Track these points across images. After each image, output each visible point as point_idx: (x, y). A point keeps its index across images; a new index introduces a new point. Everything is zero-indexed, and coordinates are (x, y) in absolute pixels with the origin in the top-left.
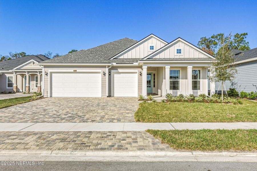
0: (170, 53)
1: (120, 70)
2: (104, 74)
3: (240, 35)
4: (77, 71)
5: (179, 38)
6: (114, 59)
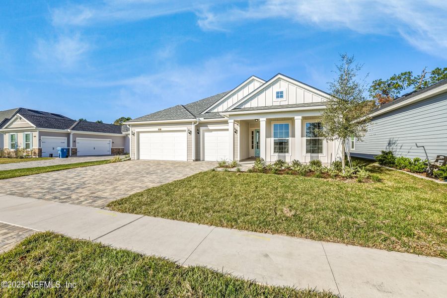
0: (267, 99)
1: (211, 127)
2: (190, 133)
3: (442, 70)
4: (162, 130)
5: (279, 74)
6: (206, 113)
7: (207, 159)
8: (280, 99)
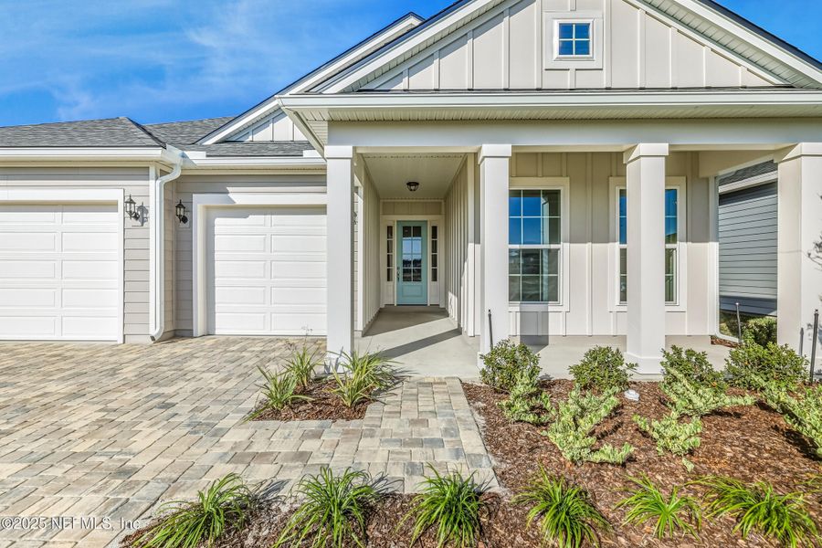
1: (240, 196)
2: (138, 215)
6: (225, 141)
7: (224, 326)
8: (574, 62)
